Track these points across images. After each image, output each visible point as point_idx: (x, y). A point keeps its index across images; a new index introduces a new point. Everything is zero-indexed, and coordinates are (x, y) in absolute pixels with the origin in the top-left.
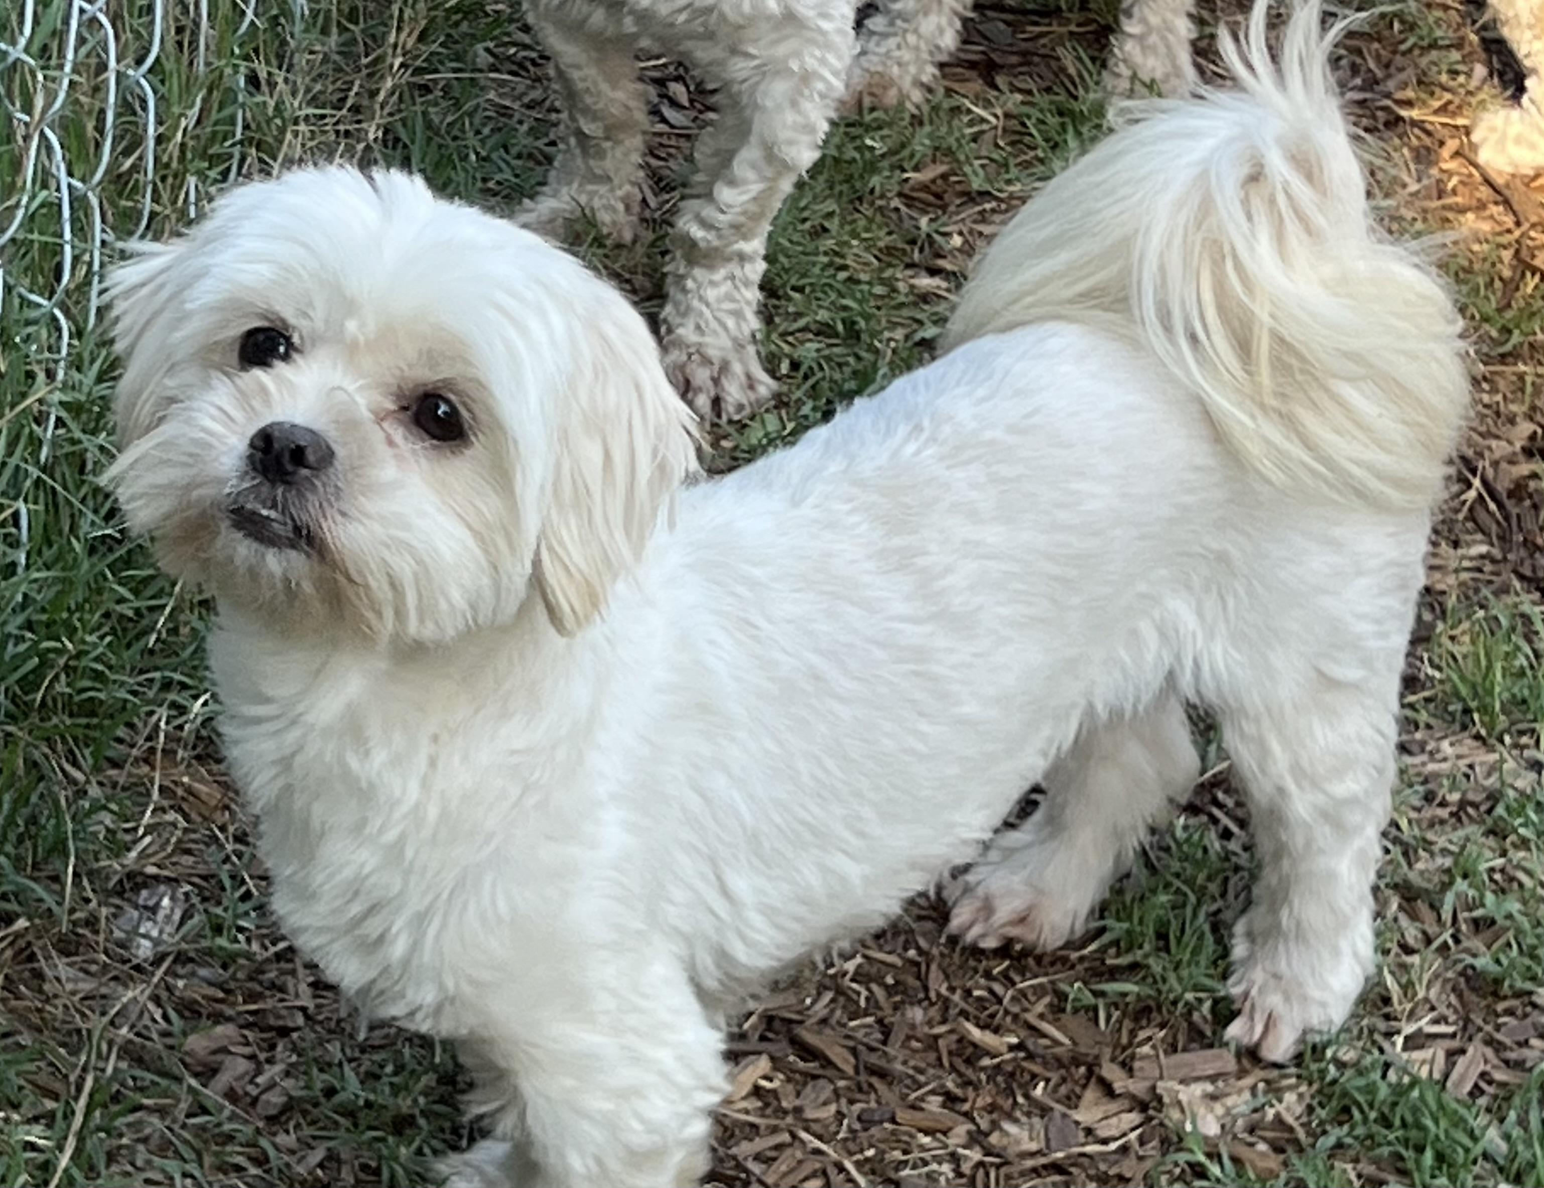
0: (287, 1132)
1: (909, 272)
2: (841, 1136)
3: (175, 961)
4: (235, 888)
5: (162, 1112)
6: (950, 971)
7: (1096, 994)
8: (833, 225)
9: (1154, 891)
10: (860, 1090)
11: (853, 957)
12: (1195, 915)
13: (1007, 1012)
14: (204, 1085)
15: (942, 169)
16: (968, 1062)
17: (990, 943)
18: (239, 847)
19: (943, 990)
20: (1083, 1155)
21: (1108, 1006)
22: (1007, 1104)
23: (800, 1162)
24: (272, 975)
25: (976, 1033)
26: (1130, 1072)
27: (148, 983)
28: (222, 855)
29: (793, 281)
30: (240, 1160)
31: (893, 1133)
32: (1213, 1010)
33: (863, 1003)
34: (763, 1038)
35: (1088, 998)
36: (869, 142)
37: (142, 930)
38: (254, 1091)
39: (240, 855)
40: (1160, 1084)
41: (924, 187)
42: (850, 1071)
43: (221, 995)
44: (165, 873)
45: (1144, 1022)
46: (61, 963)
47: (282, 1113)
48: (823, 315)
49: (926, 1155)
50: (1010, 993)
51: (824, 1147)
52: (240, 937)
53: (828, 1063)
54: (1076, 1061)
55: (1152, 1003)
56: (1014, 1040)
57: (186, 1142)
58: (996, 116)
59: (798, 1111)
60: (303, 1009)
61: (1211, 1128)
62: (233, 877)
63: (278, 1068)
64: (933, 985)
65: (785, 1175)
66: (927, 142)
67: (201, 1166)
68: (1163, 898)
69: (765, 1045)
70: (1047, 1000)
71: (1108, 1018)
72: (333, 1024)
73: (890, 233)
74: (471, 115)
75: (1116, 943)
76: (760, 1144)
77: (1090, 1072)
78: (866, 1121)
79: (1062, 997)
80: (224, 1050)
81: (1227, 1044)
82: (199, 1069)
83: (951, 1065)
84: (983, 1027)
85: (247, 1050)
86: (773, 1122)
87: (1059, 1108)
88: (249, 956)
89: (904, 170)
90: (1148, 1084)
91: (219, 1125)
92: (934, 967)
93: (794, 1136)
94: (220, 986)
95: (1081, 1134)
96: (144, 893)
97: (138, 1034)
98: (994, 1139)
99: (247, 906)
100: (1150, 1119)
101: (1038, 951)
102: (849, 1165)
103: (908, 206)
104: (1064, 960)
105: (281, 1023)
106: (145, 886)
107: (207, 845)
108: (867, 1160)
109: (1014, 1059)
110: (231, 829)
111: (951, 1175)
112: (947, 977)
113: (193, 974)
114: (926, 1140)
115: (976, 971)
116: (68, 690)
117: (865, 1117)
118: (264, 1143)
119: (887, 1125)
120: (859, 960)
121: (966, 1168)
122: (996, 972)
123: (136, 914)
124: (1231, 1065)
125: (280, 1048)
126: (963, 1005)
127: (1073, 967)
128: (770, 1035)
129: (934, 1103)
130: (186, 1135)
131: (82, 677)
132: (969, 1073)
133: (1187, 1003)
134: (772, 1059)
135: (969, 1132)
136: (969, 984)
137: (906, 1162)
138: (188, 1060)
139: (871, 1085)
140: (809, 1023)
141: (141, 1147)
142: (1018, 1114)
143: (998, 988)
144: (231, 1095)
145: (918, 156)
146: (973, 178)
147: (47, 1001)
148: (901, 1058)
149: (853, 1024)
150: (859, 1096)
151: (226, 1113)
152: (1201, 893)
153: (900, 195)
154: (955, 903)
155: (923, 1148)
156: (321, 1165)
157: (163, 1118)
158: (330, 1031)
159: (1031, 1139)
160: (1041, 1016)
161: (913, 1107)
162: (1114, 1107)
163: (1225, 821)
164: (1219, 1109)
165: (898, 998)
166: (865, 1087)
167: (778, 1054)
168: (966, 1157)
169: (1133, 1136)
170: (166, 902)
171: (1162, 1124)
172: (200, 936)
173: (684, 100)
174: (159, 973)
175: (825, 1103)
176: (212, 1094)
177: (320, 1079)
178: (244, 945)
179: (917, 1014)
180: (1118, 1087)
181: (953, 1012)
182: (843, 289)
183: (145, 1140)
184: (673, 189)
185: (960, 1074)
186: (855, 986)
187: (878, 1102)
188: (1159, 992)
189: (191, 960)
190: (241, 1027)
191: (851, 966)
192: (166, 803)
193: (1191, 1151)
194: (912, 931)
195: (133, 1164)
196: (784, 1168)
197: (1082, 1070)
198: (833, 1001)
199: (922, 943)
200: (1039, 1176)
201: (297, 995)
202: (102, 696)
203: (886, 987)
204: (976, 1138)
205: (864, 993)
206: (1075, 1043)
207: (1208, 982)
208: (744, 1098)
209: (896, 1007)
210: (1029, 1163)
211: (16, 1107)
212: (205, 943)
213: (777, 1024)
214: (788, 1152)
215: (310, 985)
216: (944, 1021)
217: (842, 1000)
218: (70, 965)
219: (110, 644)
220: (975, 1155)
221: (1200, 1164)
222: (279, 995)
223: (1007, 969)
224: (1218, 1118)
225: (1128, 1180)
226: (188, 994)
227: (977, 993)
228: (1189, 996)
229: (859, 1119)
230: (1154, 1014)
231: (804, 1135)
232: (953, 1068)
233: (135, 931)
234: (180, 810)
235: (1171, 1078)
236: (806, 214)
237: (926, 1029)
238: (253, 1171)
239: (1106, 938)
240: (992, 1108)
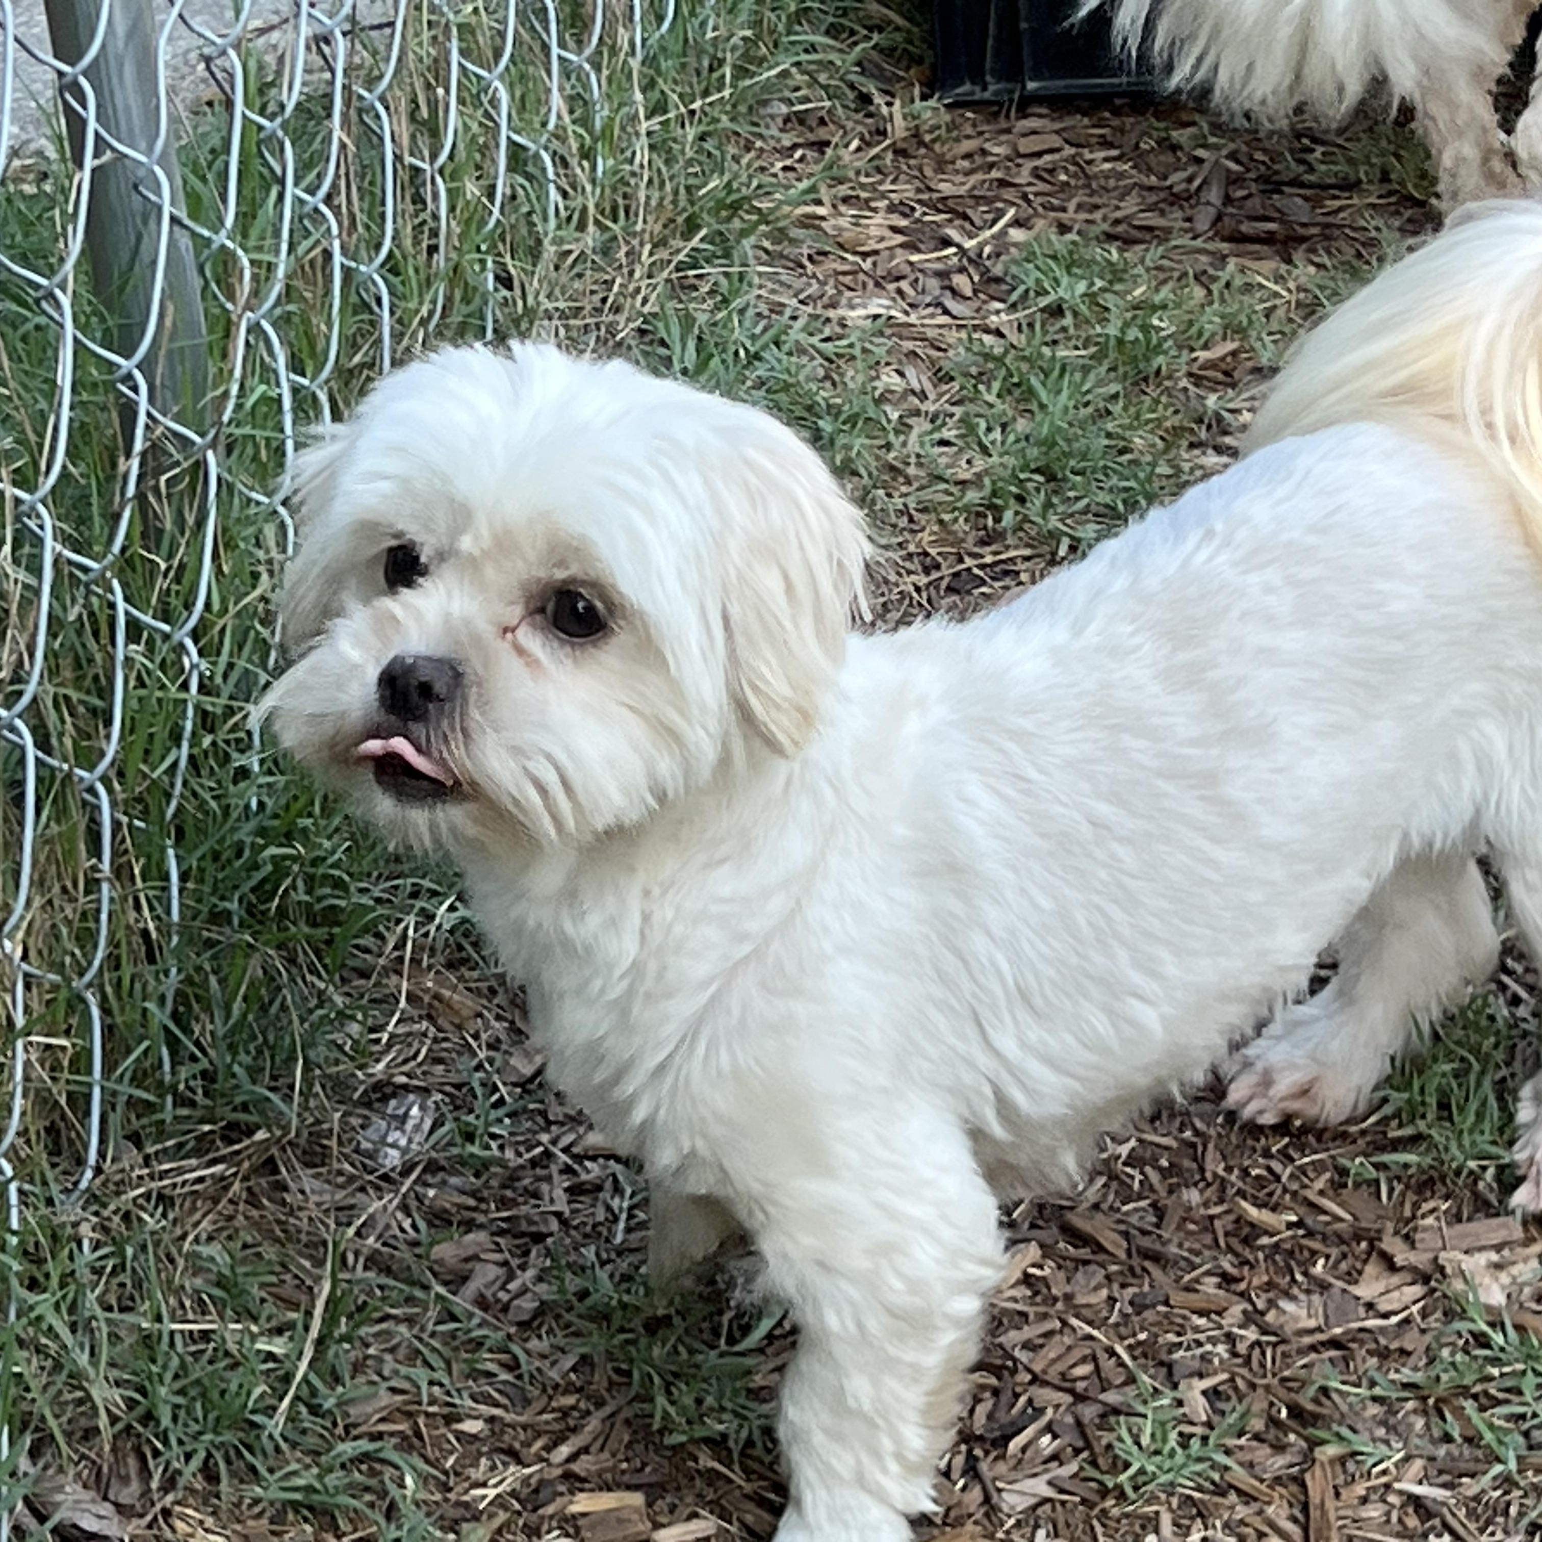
0: (540, 1337)
1: (1197, 452)
2: (1112, 1320)
3: (424, 1171)
4: (487, 1096)
5: (410, 1320)
6: (1227, 1152)
7: (1377, 1166)
8: (1117, 408)
9: (1435, 1059)
10: (1134, 1275)
11: (1127, 1140)
12: (1479, 1084)
13: (1285, 1190)
14: (454, 1293)
15: (1231, 346)
16: (1246, 1241)
17: (1269, 1119)
18: (491, 1053)
19: (1221, 1172)
20: (1362, 1330)
21: (1389, 1181)
22: (1284, 1281)
23: (1069, 1348)
24: (526, 1182)
25: (1253, 1212)
26: (1413, 1245)
27: (397, 1192)
28: (475, 1062)
29: (1072, 463)
30: (491, 1367)
31: (1166, 1316)
32: (1498, 1178)
33: (1136, 1186)
34: (1033, 1226)
35: (1373, 1173)
36: (1156, 322)
37: (390, 1140)
38: (504, 1296)
39: (491, 1061)
40: (1443, 1255)
41: (1211, 365)
42: (1123, 1255)
43: (472, 1202)
44: (415, 1082)
45: (1428, 1194)
46: (306, 1175)
47: (534, 1318)
48: (1104, 498)
49: (1201, 1337)
50: (1288, 1171)
51: (1095, 1333)
52: (494, 1145)
53: (1100, 1248)
54: (1358, 1239)
55: (1435, 1174)
56: (1294, 1218)
57: (434, 1350)
58: (1289, 291)
59: (1068, 1297)
60: (558, 1215)
61: (1497, 1298)
62: (483, 1084)
63: (531, 1273)
64: (1209, 1166)
65: (1054, 1361)
66: (1217, 320)
67: (450, 1373)
68: (1447, 1067)
69: (1036, 1233)
70: (1328, 1175)
71: (1391, 1190)
72: (588, 1229)
73: (1176, 412)
74: (742, 312)
75: (1397, 1114)
76: (1029, 1332)
77: (1372, 1247)
78: (1139, 1306)
79: (1343, 1172)
80: (475, 1258)
81: (1513, 1212)
82: (448, 1277)
83: (1228, 1246)
84: (1260, 1206)
85: (497, 1257)
86: (1042, 1309)
87: (1340, 1284)
88: (502, 1163)
89: (1192, 350)
90: (1431, 1256)
91: (470, 1331)
92: (1211, 1146)
93: (1064, 1323)
94: (473, 1194)
95: (1362, 1311)
96: (393, 1103)
97: (385, 1244)
98: (1270, 1317)
99: (501, 1112)
100: (1434, 1290)
101: (1320, 1125)
102: (1119, 1349)
103: (1196, 385)
104: (1344, 1135)
105: (533, 1229)
106: (394, 1095)
107: (459, 1053)
108: (1140, 1343)
109: (1293, 1237)
110: (484, 1036)
111: (1226, 1356)
112: (1224, 1158)
113: (444, 1182)
114: (1201, 1322)
115: (1254, 1150)
116: (307, 898)
117: (1137, 1300)
118: (516, 1349)
119: (1161, 1308)
120: (1133, 1143)
121: (1242, 1348)
122: (1274, 1150)
123: (384, 1124)
124: (1518, 1233)
125: (533, 1253)
126: (1240, 1184)
127: (1354, 1142)
128: (1040, 1223)
129: (1210, 1285)
130: (435, 1344)
131: (322, 886)
132: (1247, 1254)
133: (1471, 1172)
134: (1042, 1246)
135: (1245, 1312)
136: (1246, 1163)
137: (1180, 1344)
138: (436, 1268)
139: (1144, 1269)
140: (1079, 1210)
141: (388, 1357)
142: (1295, 1291)
143: (1276, 1166)
144: (482, 1302)
145: (1206, 335)
146: (1262, 352)
147: (291, 1213)
148: (1176, 1240)
149: (1125, 1208)
150: (1131, 1280)
151: (475, 1321)
152: (1485, 1060)
153: (1190, 375)
154: (1231, 1081)
155: (1197, 1330)
156: (574, 1369)
157: (411, 1328)
158: (586, 1236)
159: (1309, 1316)
160: (1321, 1193)
161: (1188, 1289)
162: (1396, 1279)
163: (1514, 986)
164: (1504, 1278)
165: (1174, 1180)
166: (1138, 1270)
167: (1049, 1241)
168: (1242, 1337)
169: (1415, 1309)
170: (415, 1111)
171: (1445, 1296)
172: (451, 1144)
173: (968, 292)
174: (408, 1183)
175: (1096, 1288)
176: (461, 1302)
177: (572, 1283)
178: (496, 1152)
179: (1193, 1196)
180: (1399, 1260)
181: (1231, 1191)
182: (1126, 472)
183: (392, 1350)
184: (952, 379)
185: (1236, 1254)
186: (1128, 1170)
187: (1152, 1286)
188: (1442, 1163)
189: (443, 1169)
190: (493, 1234)
191: (1124, 1150)
192: (415, 1013)
193: (1473, 1321)
194: (1188, 1113)
195: (380, 1374)
196: (1052, 1355)
197: (1364, 1245)
198: (1105, 1185)
199: (1199, 1124)
200: (1318, 1352)
201: (552, 1201)
202: (342, 903)
203: (1160, 1169)
204: (1252, 1318)
205: (1138, 1177)
206: (1356, 1218)
207: (1493, 1150)
208: (1013, 1286)
209: (1171, 1192)
210: (1307, 1340)
211: (255, 1319)
212: (455, 1151)
213: (1047, 1212)
214: (1057, 1337)
215: (566, 1190)
216: (1221, 1201)
217: (1114, 1185)
218: (316, 1176)
219: (349, 849)
220: (1251, 1334)
221: (1484, 1334)
222: (533, 1201)
223: (1286, 1146)
224: (1503, 1288)
225: (1409, 1354)
226: (439, 1203)
227: (1254, 1172)
228: (1472, 1164)
229: (1131, 1303)
230: (1439, 1185)
231: (1074, 1322)
232: (1230, 1249)
233: (383, 1141)
234: (430, 1018)
235: (1453, 1248)
236: (1089, 397)
237: (1202, 1211)
238: (504, 1376)
239: (1387, 1110)
240: (1269, 1286)
